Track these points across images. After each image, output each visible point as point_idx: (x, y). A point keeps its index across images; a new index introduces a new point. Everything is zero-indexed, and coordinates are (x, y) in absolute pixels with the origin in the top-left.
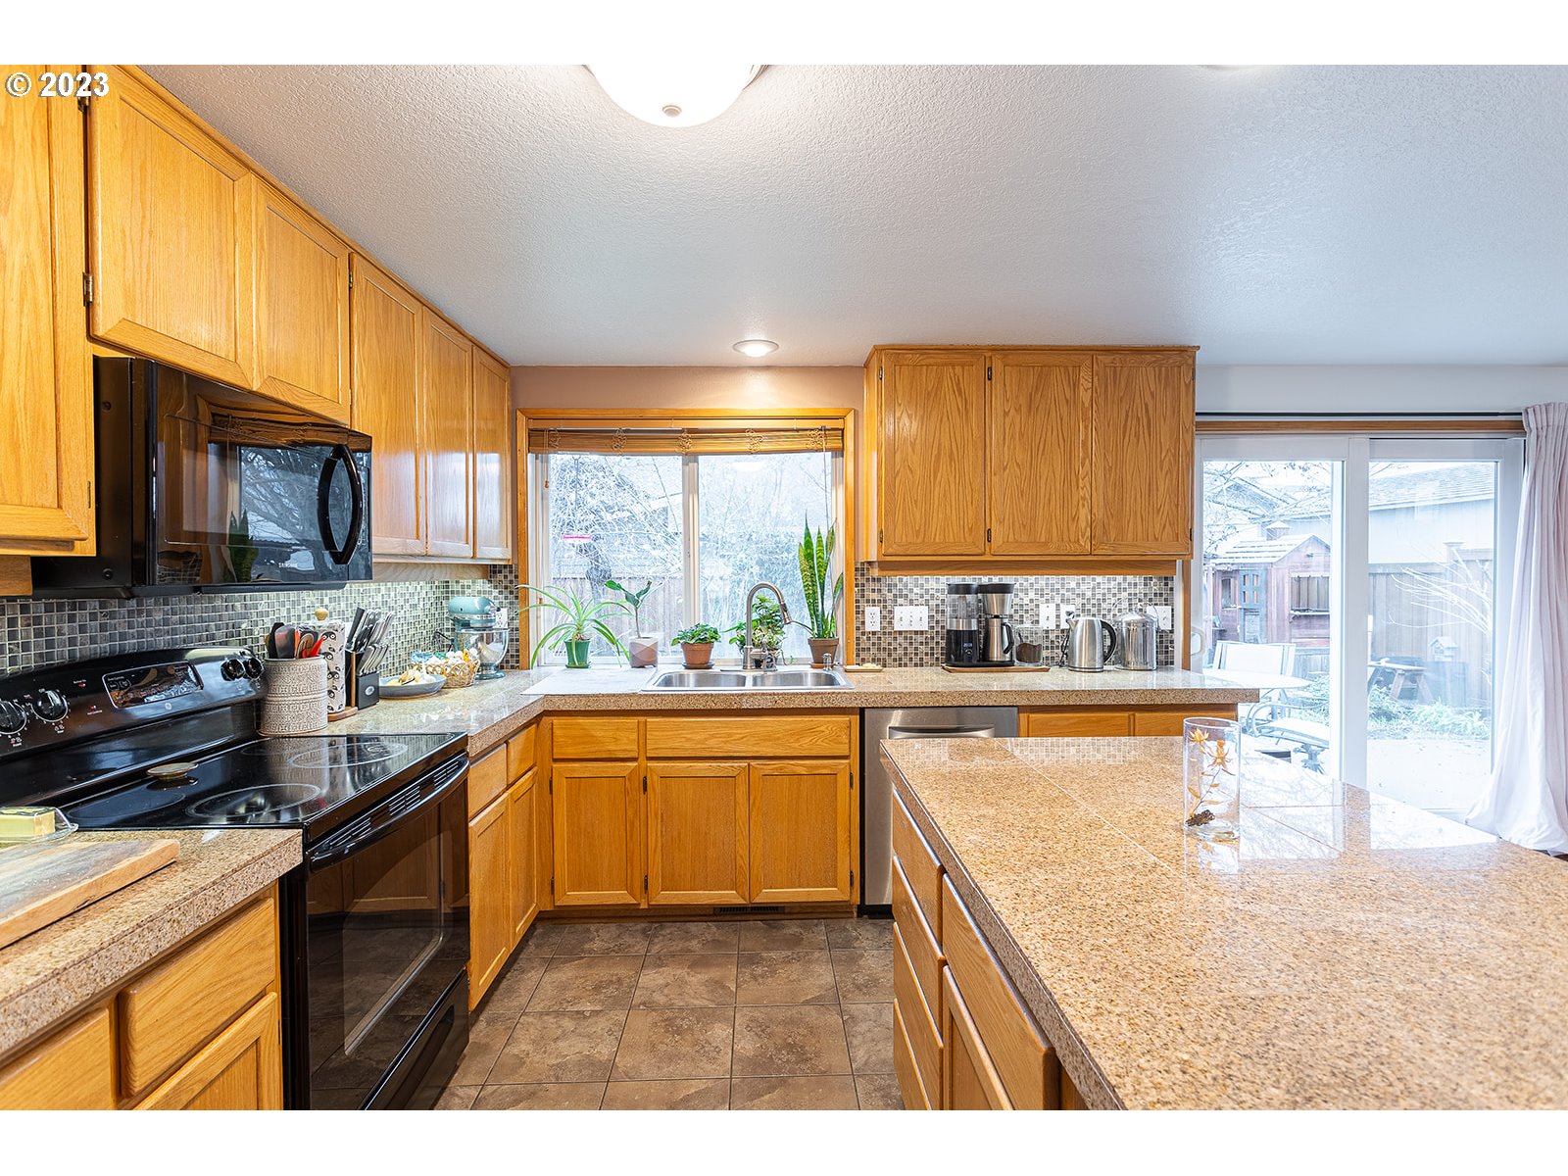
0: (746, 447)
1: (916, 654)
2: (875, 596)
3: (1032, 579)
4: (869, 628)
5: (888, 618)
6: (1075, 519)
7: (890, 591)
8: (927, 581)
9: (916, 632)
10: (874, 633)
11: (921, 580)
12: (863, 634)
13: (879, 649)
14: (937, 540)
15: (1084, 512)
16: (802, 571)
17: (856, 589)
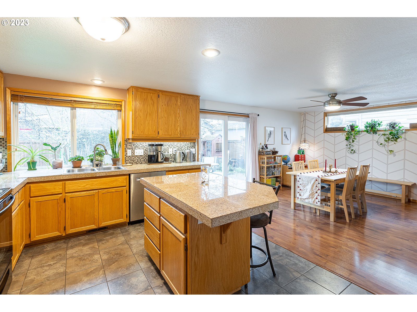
0: (93, 107)
1: (140, 161)
2: (130, 147)
3: (167, 143)
4: (128, 155)
5: (133, 152)
6: (177, 130)
7: (134, 146)
9: (140, 156)
10: (130, 156)
11: (142, 143)
12: (127, 156)
13: (131, 160)
15: (179, 129)
16: (110, 141)
17: (125, 145)
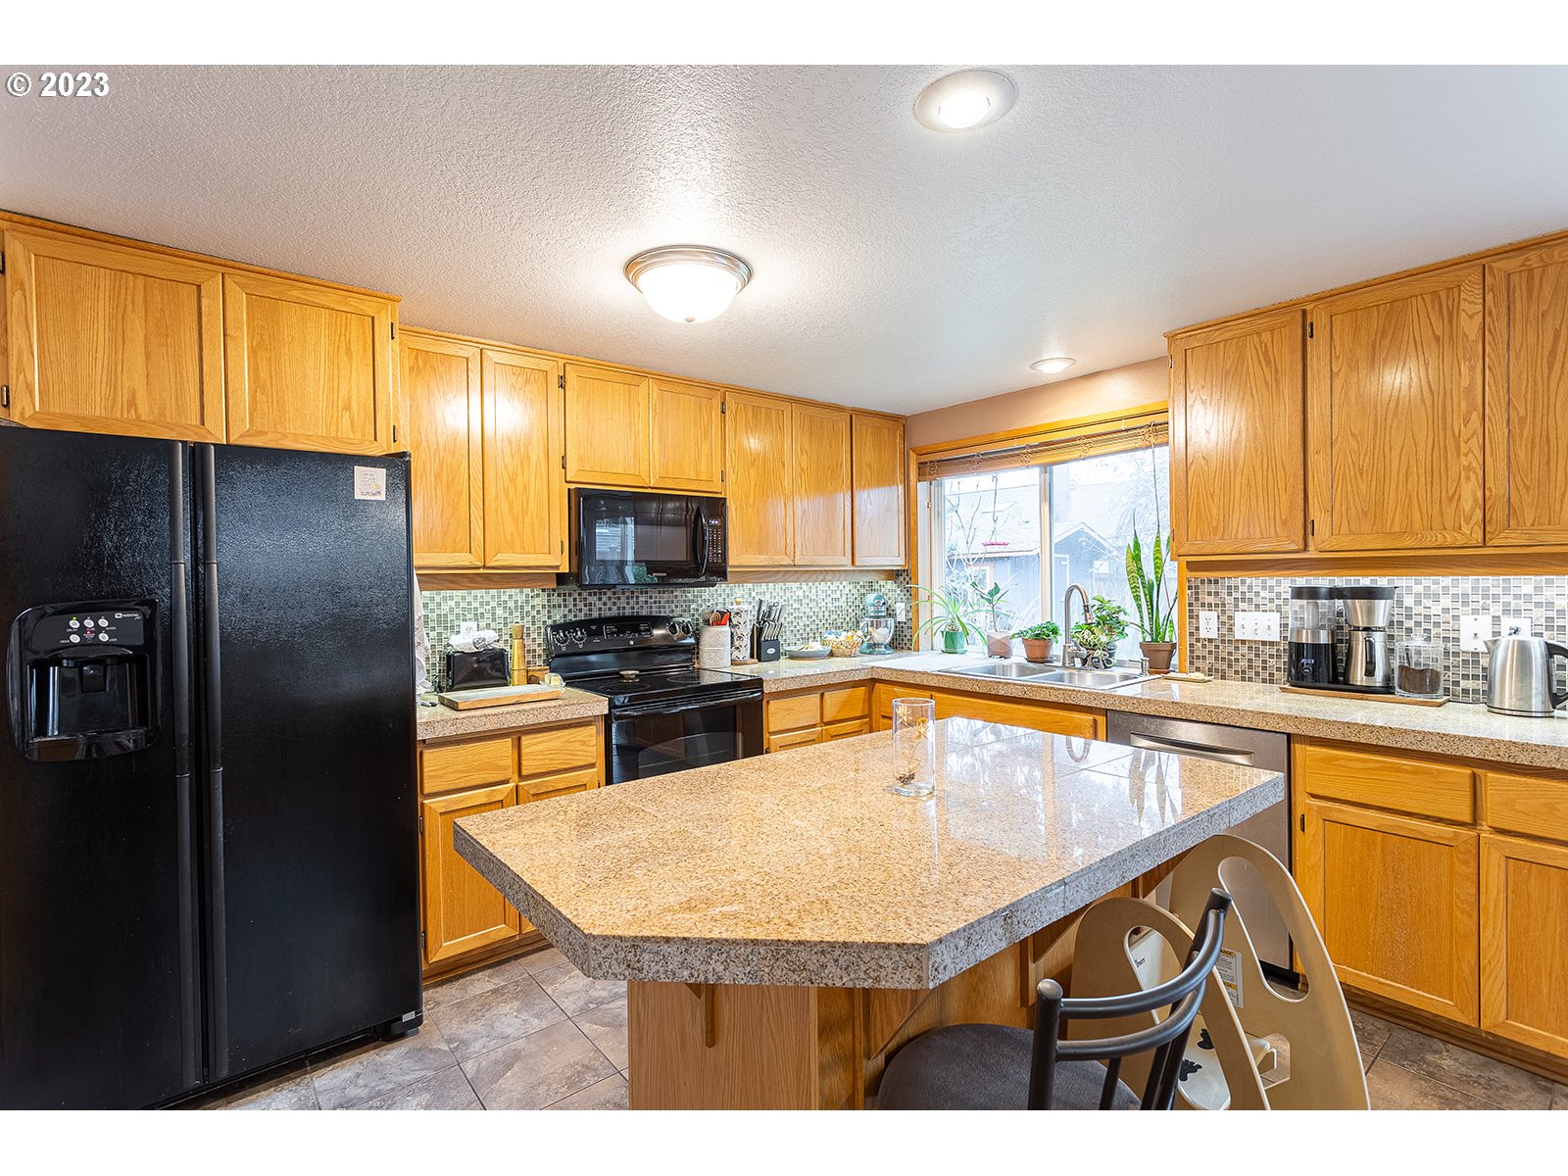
1: (1264, 668)
2: (1211, 599)
3: (1447, 581)
4: (1203, 634)
5: (1227, 624)
7: (1229, 594)
8: (1279, 583)
9: (1264, 643)
10: (1210, 641)
11: (1271, 582)
12: (1198, 640)
13: (1217, 658)
14: (1239, 536)
16: (1129, 573)
17: (1189, 592)
